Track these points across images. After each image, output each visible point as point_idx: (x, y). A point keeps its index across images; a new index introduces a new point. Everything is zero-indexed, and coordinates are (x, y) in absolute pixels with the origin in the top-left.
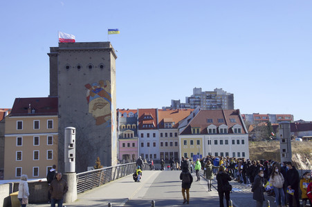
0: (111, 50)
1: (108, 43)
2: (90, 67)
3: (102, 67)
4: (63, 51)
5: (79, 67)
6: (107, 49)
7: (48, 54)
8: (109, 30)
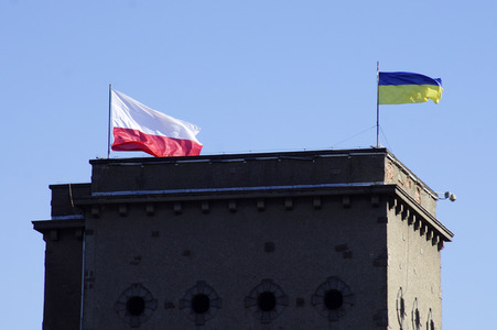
0: (390, 195)
1: (374, 159)
2: (267, 302)
3: (334, 300)
4: (112, 206)
5: (201, 304)
6: (367, 194)
7: (38, 226)
8: (386, 79)
